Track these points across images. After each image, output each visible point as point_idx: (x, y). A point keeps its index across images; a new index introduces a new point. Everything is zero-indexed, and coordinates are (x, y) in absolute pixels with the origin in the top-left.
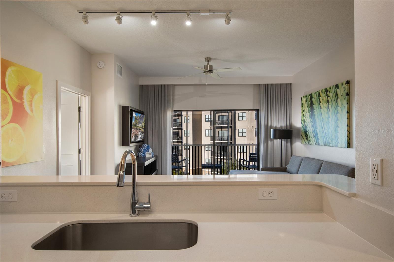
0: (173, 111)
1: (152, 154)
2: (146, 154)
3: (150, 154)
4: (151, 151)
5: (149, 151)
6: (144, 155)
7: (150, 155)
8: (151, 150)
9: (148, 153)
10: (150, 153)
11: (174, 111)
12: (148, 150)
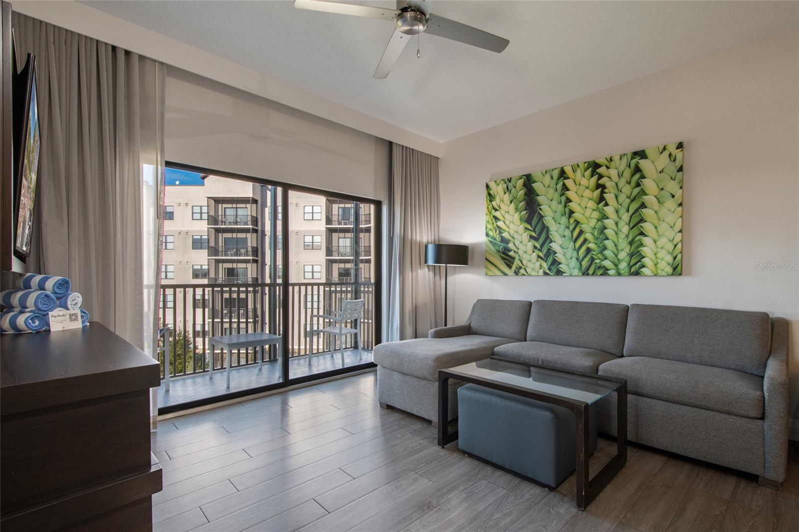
0: (164, 165)
1: (82, 317)
2: (51, 320)
3: (73, 317)
4: (79, 305)
5: (66, 302)
6: (37, 323)
7: (71, 320)
8: (76, 299)
9: (61, 313)
10: (72, 311)
11: (168, 164)
12: (60, 299)
